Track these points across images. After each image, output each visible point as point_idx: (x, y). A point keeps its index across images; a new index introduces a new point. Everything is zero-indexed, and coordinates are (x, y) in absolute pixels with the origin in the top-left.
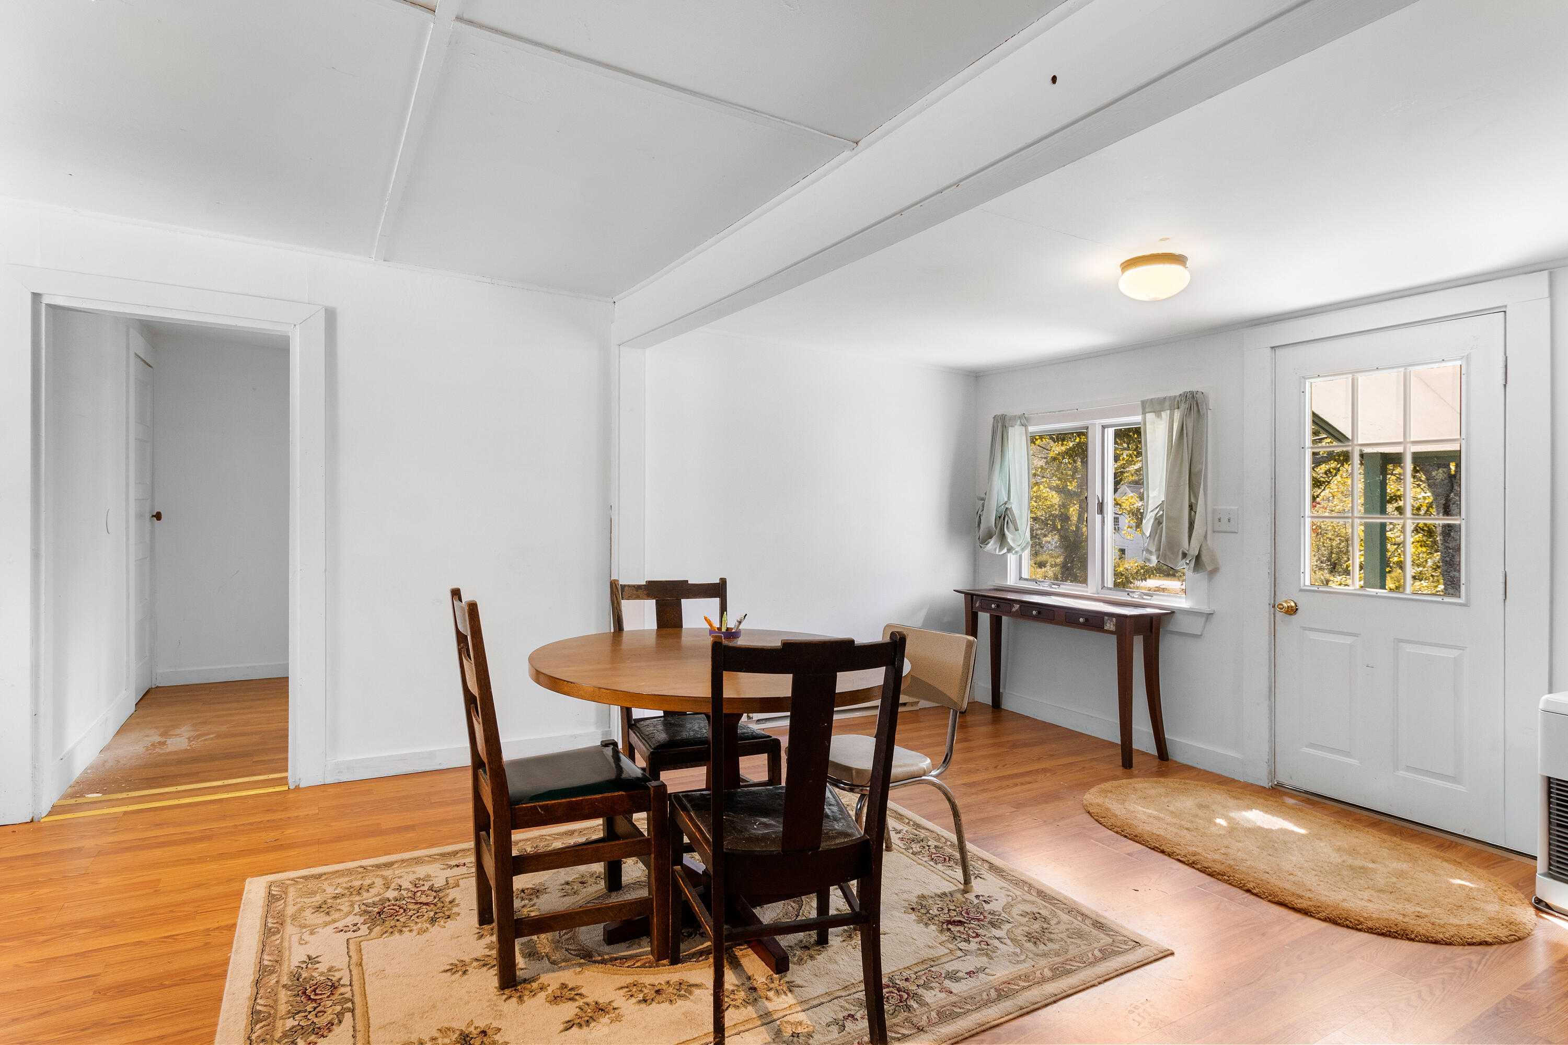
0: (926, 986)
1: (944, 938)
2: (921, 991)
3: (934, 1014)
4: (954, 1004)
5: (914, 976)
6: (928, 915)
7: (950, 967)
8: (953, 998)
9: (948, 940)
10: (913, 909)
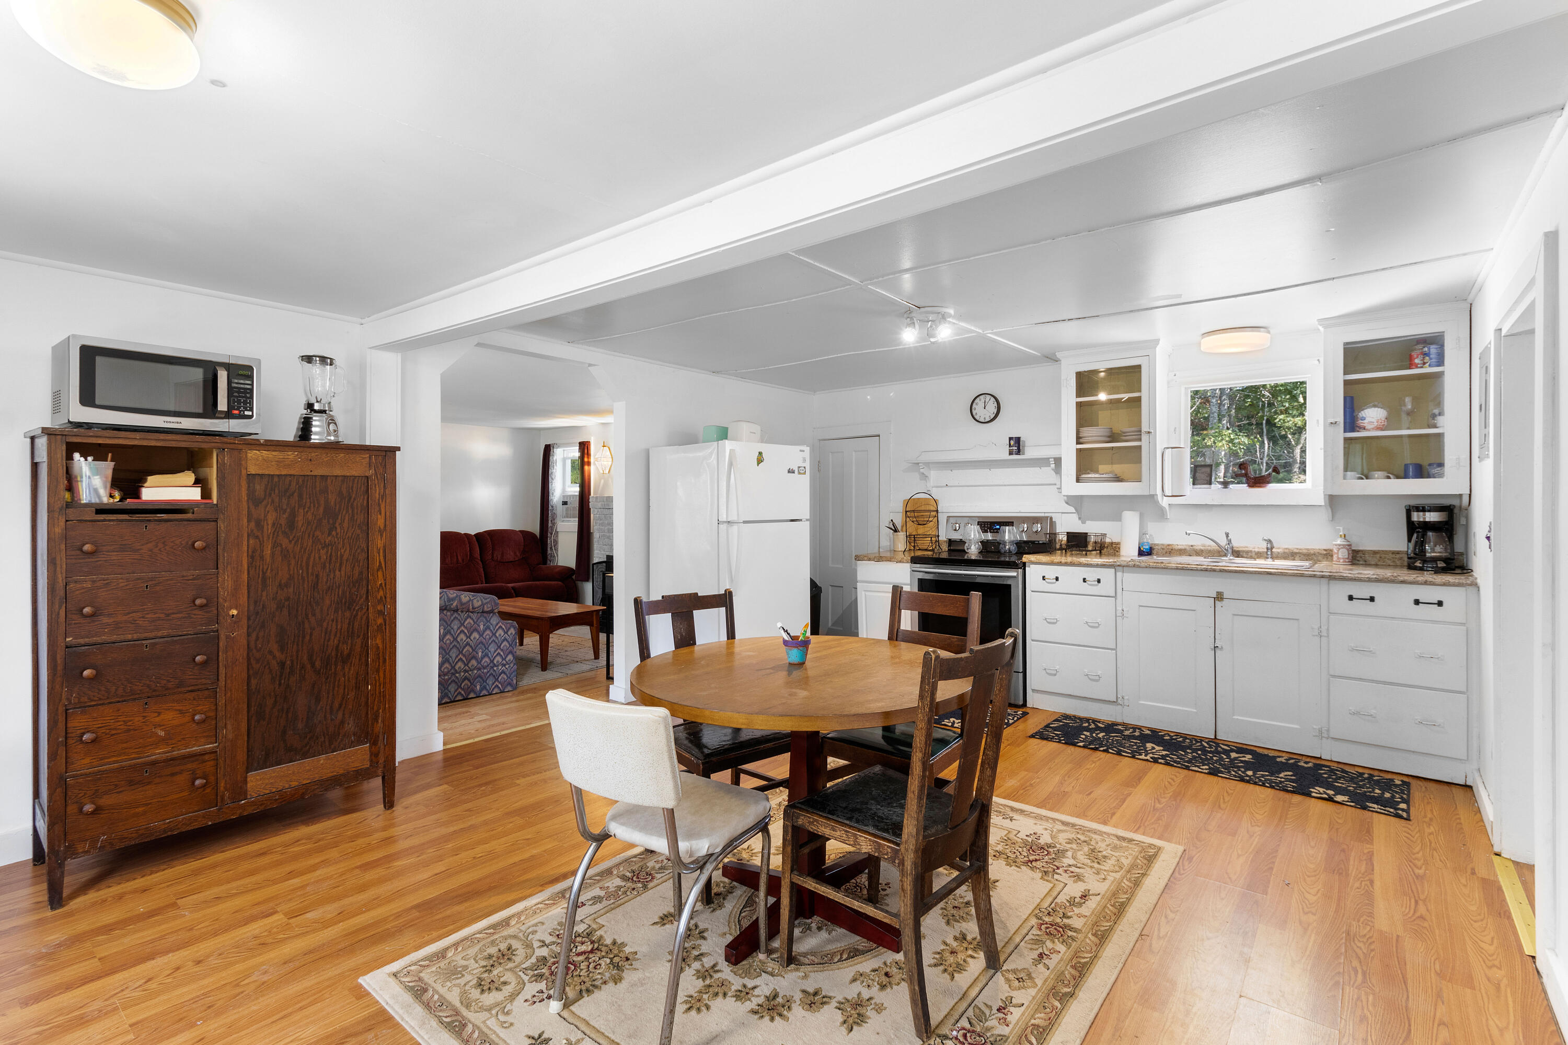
0: (619, 888)
1: (598, 933)
2: (623, 884)
3: (615, 872)
4: (599, 881)
5: (628, 893)
6: (612, 956)
7: (598, 906)
8: (600, 884)
9: (596, 931)
10: (627, 959)
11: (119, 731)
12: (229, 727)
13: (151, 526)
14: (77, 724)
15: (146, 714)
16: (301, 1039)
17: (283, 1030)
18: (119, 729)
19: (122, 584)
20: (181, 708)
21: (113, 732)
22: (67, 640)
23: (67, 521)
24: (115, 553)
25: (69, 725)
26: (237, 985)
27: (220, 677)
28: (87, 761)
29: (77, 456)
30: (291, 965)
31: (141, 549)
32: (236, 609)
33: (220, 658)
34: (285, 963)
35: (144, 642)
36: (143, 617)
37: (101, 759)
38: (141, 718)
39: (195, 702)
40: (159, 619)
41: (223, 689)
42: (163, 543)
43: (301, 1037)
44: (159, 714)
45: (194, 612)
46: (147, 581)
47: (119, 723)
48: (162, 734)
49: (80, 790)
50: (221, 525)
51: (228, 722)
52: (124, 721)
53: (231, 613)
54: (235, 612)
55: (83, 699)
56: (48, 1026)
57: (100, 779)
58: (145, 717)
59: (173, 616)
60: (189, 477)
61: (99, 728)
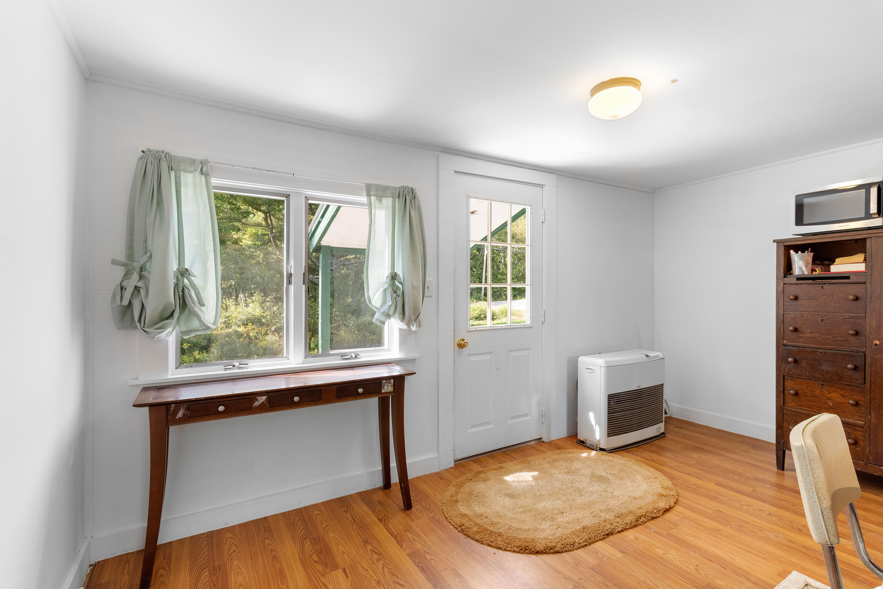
11: (809, 395)
12: (873, 415)
13: (825, 286)
14: (789, 385)
15: (822, 390)
16: (735, 561)
17: (738, 553)
18: (808, 394)
19: (809, 317)
20: (842, 393)
21: (806, 394)
22: (784, 342)
23: (784, 284)
24: (806, 301)
25: (785, 384)
26: (761, 530)
27: (866, 382)
28: (793, 404)
29: (792, 252)
30: (790, 544)
31: (820, 299)
32: (879, 341)
33: (867, 370)
34: (789, 541)
35: (820, 350)
36: (820, 337)
37: (801, 406)
38: (820, 392)
39: (851, 392)
40: (829, 339)
41: (869, 390)
42: (832, 296)
43: (735, 560)
44: (830, 392)
45: (849, 338)
46: (822, 317)
47: (808, 391)
48: (831, 404)
49: (789, 417)
50: (868, 285)
51: (872, 411)
52: (811, 390)
53: (875, 342)
54: (878, 342)
55: (790, 373)
56: (707, 493)
57: (798, 416)
58: (822, 392)
59: (837, 338)
60: (860, 257)
61: (799, 390)
